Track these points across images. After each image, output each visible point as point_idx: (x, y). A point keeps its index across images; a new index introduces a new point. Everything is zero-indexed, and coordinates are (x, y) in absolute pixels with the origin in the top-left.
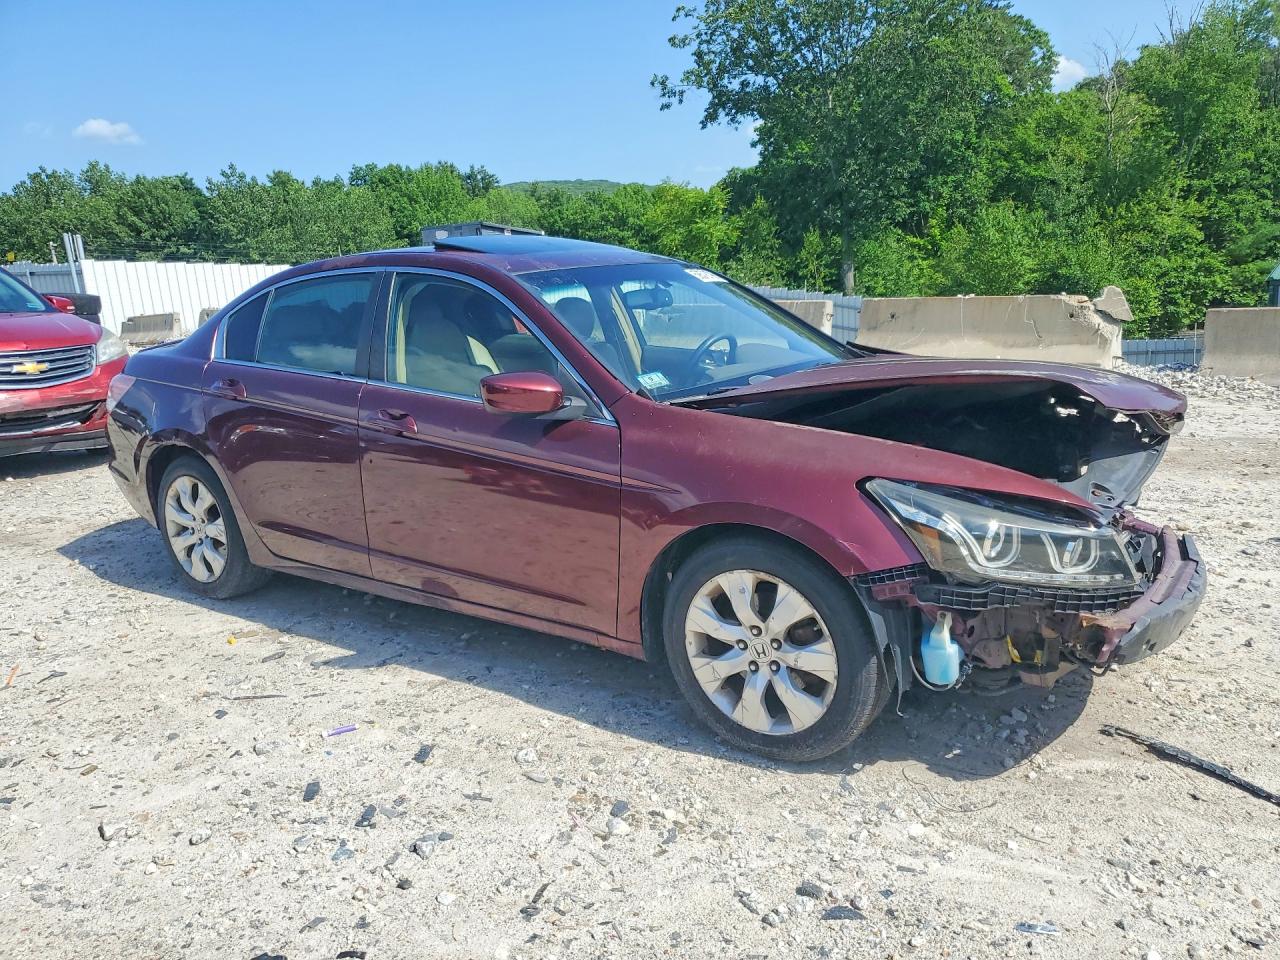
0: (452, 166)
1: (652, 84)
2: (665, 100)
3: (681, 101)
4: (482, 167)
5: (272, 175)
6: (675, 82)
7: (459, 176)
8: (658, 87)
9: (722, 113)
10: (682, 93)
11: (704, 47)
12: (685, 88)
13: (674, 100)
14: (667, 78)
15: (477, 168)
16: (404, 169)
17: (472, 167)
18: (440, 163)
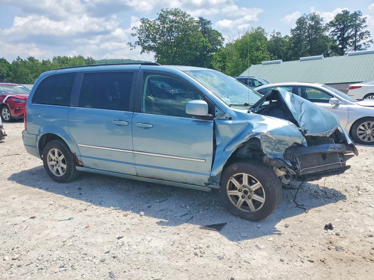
0: (82, 57)
1: (128, 44)
2: (131, 48)
3: (135, 48)
4: (91, 57)
5: (29, 58)
6: (133, 44)
7: (85, 60)
8: (129, 45)
9: (145, 51)
10: (135, 46)
11: (140, 36)
12: (135, 45)
13: (133, 48)
14: (131, 43)
15: (90, 57)
16: (69, 58)
17: (88, 57)
18: (79, 56)
